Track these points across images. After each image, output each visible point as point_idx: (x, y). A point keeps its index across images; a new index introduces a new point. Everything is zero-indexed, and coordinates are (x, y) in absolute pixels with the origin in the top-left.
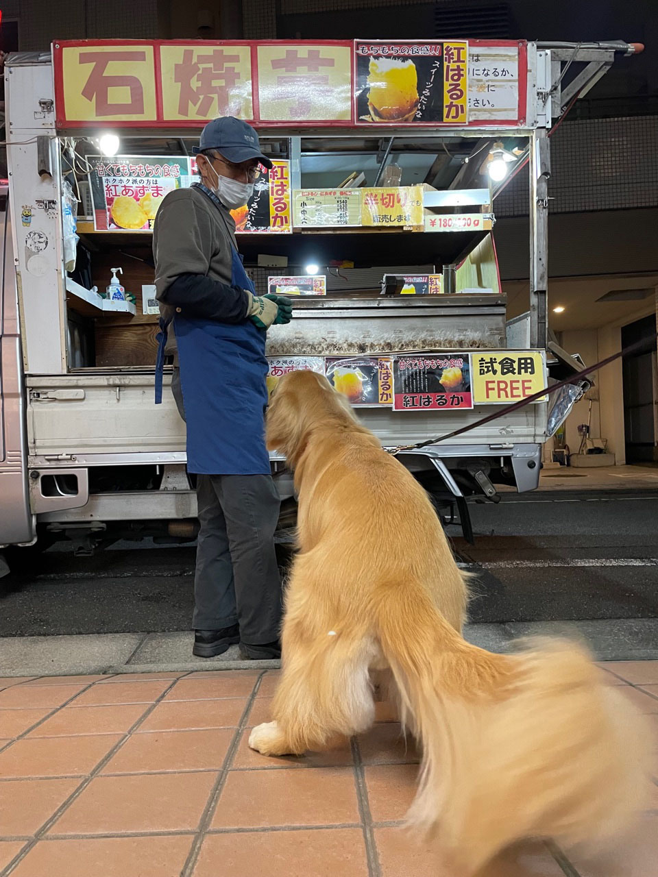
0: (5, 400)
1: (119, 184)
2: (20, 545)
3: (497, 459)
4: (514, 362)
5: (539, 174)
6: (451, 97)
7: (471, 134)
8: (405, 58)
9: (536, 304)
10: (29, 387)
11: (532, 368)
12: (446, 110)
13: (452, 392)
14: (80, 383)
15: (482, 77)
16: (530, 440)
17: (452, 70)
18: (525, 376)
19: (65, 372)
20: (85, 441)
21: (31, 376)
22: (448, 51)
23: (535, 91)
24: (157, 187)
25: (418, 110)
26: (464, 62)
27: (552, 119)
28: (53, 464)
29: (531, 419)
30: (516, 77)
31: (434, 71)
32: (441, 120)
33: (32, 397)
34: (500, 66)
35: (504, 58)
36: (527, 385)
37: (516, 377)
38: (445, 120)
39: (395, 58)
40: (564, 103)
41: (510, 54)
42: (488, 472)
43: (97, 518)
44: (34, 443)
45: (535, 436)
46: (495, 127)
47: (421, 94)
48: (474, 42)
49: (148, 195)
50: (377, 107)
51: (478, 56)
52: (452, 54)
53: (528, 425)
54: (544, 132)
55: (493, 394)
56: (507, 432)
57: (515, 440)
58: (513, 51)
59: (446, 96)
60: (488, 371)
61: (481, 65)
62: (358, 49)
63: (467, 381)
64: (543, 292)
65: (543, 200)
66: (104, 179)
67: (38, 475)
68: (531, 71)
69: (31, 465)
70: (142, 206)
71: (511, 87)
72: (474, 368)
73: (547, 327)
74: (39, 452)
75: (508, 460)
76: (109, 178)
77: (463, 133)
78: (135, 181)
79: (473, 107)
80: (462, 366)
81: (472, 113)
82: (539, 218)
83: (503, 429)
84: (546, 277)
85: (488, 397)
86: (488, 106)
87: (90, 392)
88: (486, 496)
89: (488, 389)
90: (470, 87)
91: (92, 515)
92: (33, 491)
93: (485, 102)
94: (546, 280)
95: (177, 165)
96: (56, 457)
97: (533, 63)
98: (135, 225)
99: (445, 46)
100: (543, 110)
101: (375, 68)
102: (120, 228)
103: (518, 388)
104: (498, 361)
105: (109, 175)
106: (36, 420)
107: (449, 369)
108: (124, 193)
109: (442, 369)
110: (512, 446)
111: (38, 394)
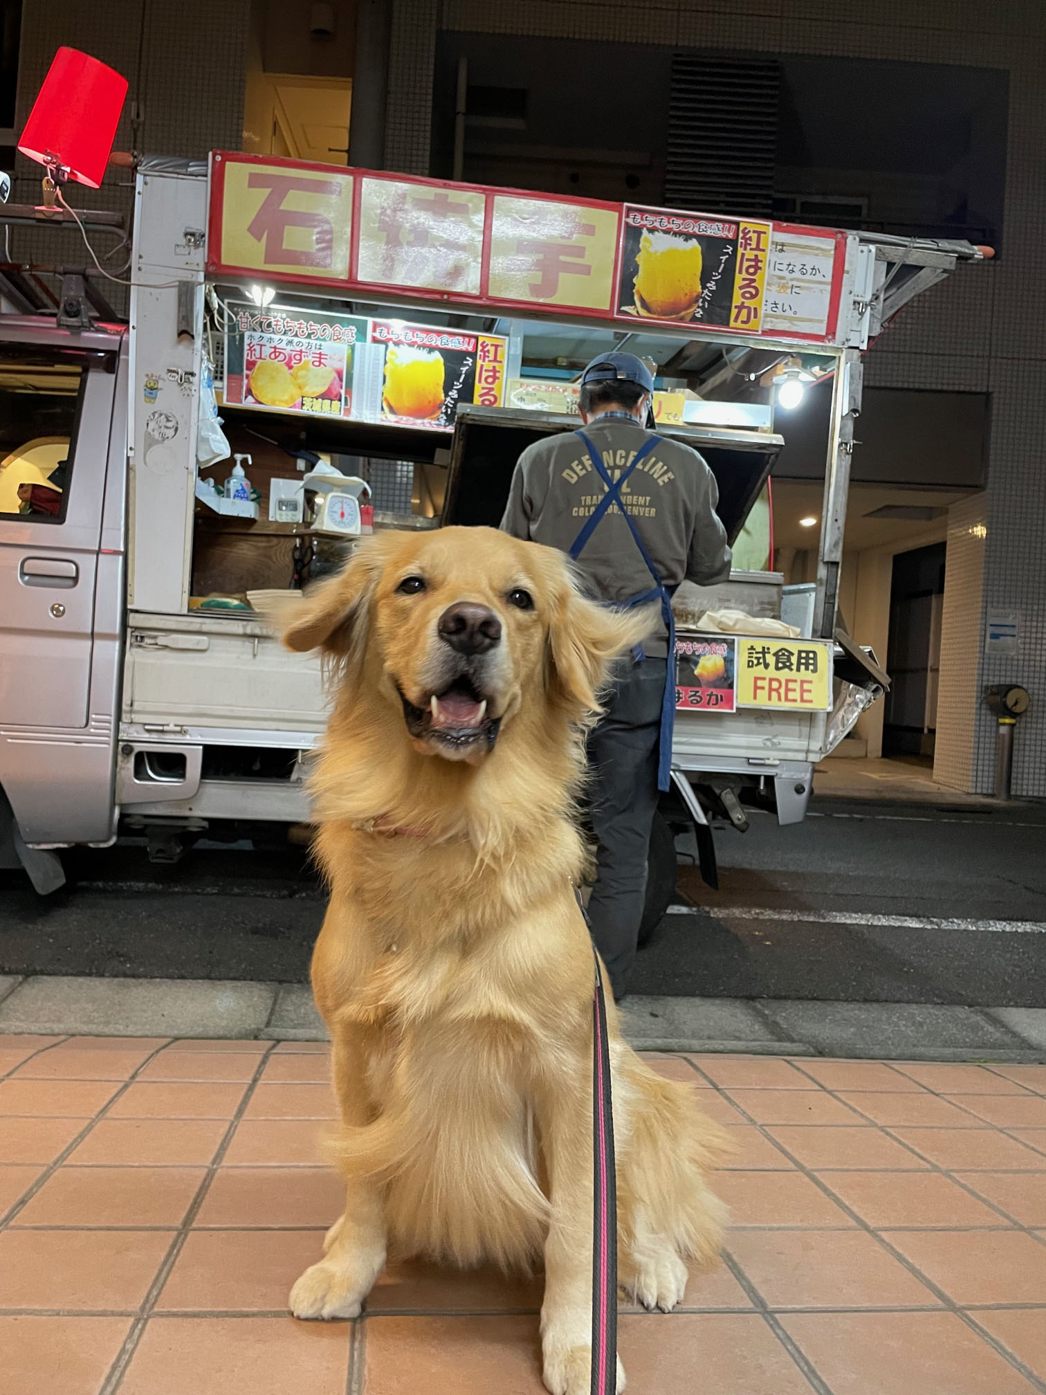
0: (95, 642)
1: (268, 344)
2: (91, 845)
3: (756, 778)
4: (793, 654)
5: (846, 411)
6: (743, 295)
7: (762, 344)
8: (688, 237)
9: (824, 577)
10: (131, 627)
11: (815, 664)
12: (734, 312)
13: (710, 687)
14: (205, 628)
15: (785, 273)
16: (801, 756)
17: (748, 260)
18: (804, 674)
19: (185, 611)
20: (204, 708)
21: (137, 611)
22: (745, 234)
23: (852, 298)
24: (320, 354)
25: (699, 307)
26: (763, 250)
27: (870, 338)
28: (154, 737)
29: (805, 730)
30: (829, 279)
31: (724, 258)
32: (727, 325)
33: (133, 640)
34: (810, 262)
35: (816, 252)
36: (806, 686)
37: (793, 674)
38: (732, 324)
39: (675, 234)
40: (885, 318)
41: (823, 246)
42: (738, 791)
43: (198, 813)
44: (132, 705)
45: (808, 751)
46: (795, 341)
47: (704, 287)
48: (780, 226)
49: (306, 363)
50: (645, 297)
51: (783, 245)
52: (750, 239)
53: (800, 737)
54: (856, 353)
55: (762, 694)
56: (773, 744)
57: (782, 755)
58: (829, 244)
59: (737, 293)
60: (759, 664)
61: (785, 258)
62: (628, 216)
63: (730, 675)
64: (835, 564)
65: (846, 444)
66: (247, 334)
67: (132, 749)
68: (848, 272)
69: (122, 736)
70: (295, 377)
71: (821, 291)
72: (741, 659)
73: (836, 609)
74: (136, 718)
75: (770, 780)
76: (254, 334)
77: (752, 341)
78: (290, 342)
79: (770, 312)
80: (725, 654)
81: (769, 319)
82: (839, 467)
83: (768, 739)
84: (841, 544)
85: (755, 698)
86: (789, 313)
87: (217, 641)
88: (733, 824)
89: (756, 688)
90: (769, 284)
91: (191, 809)
92: (123, 772)
93: (786, 307)
94: (840, 549)
95: (353, 328)
96: (161, 728)
97: (851, 264)
98: (282, 401)
99: (742, 226)
100: (858, 325)
101: (648, 245)
102: (260, 403)
103: (794, 690)
104: (773, 651)
105: (254, 330)
106: (136, 674)
107: (708, 656)
108: (273, 356)
109: (699, 656)
110: (777, 762)
111: (142, 638)
